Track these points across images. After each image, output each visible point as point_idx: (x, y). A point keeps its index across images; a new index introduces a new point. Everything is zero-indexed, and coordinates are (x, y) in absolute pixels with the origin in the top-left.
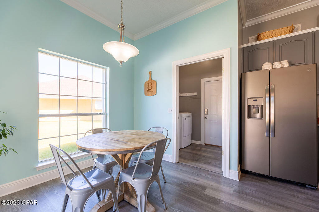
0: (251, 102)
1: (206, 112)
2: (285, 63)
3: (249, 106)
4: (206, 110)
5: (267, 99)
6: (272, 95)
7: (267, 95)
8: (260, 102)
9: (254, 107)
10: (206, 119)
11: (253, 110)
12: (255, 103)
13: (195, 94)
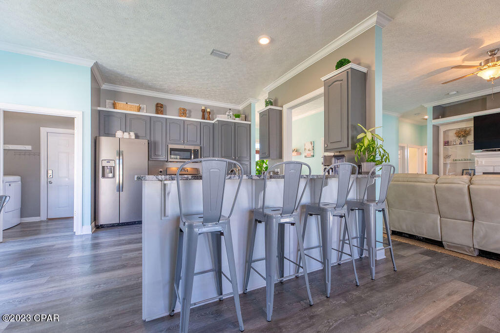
0: (105, 164)
1: (49, 175)
2: (133, 135)
3: (103, 167)
4: (50, 172)
5: (117, 161)
6: (121, 157)
7: (118, 158)
8: (112, 164)
9: (107, 168)
10: (49, 184)
11: (107, 171)
12: (109, 165)
13: (29, 148)
